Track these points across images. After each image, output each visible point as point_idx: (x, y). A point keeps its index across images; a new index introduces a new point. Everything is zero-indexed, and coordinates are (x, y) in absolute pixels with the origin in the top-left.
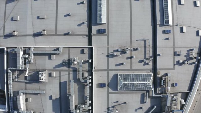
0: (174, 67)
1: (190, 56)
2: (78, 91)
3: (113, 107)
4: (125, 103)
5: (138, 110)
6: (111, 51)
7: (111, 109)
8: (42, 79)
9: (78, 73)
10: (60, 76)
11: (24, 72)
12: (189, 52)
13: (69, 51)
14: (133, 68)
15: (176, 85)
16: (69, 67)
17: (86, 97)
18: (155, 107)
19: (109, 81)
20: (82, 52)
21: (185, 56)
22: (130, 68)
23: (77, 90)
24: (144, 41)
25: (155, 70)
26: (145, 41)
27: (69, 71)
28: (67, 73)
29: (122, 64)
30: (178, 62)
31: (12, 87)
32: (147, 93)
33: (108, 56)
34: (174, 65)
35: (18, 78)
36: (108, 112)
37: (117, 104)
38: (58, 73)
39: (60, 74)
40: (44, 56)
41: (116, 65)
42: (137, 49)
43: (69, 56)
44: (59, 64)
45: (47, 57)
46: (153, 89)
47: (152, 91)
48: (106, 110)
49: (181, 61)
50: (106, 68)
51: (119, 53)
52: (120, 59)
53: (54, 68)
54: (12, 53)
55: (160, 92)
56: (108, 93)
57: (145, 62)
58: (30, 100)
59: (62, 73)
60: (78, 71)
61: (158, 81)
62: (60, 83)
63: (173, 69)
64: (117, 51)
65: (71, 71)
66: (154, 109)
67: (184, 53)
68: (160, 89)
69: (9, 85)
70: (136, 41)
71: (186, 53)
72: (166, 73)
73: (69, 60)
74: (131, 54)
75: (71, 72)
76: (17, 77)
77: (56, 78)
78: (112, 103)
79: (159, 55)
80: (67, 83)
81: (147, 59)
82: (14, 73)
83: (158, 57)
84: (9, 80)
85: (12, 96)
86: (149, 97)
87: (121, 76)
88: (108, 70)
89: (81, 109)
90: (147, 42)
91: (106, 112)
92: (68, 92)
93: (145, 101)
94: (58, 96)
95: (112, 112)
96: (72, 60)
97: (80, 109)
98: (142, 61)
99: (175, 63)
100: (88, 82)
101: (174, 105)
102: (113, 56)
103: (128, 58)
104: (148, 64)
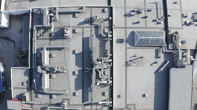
0: (182, 27)
1: (195, 19)
2: (100, 46)
3: (131, 61)
4: (141, 57)
5: (153, 64)
6: (128, 11)
7: (129, 63)
8: (67, 34)
9: (99, 29)
10: (83, 33)
11: (49, 30)
12: (194, 15)
13: (91, 10)
14: (148, 26)
15: (185, 42)
16: (91, 24)
17: (107, 50)
18: (168, 61)
19: (127, 37)
20: (103, 11)
21: (191, 18)
22: (144, 26)
23: (98, 45)
24: (155, 4)
25: (166, 28)
26: (157, 4)
27: (91, 28)
28: (89, 29)
29: (138, 22)
30: (186, 23)
31: (36, 43)
32: (161, 49)
33: (125, 15)
34: (183, 25)
35: (43, 36)
36: (126, 65)
37: (135, 58)
38: (81, 29)
39: (83, 30)
40: (68, 15)
41: (132, 23)
42: (150, 11)
43: (91, 15)
44: (82, 22)
45: (71, 16)
46: (166, 45)
47: (165, 46)
48: (125, 64)
49: (188, 22)
50: (124, 26)
51: (135, 13)
52: (136, 18)
53: (78, 25)
54: (37, 13)
55: (172, 48)
56: (126, 48)
57: (158, 22)
58: (54, 55)
59: (85, 30)
60: (99, 27)
61: (170, 38)
62: (83, 39)
63: (182, 28)
64: (133, 11)
65: (93, 27)
66: (167, 63)
67: (190, 15)
68: (171, 45)
69: (33, 42)
70: (149, 3)
71: (192, 16)
72: (176, 32)
73: (91, 18)
74: (146, 14)
75: (93, 29)
76: (42, 34)
77: (79, 34)
78: (130, 57)
79: (169, 16)
80: (90, 38)
81: (159, 19)
82: (39, 31)
83: (168, 18)
84: (34, 37)
85: (36, 52)
86: (162, 52)
87: (138, 32)
88: (126, 28)
89: (103, 61)
90: (158, 5)
91: (125, 66)
92: (90, 47)
93: (159, 56)
94: (81, 51)
95: (130, 66)
96: (95, 18)
97: (101, 61)
98: (155, 21)
99: (183, 23)
100: (109, 37)
101: (185, 61)
102: (130, 15)
103: (143, 18)
104: (160, 23)
